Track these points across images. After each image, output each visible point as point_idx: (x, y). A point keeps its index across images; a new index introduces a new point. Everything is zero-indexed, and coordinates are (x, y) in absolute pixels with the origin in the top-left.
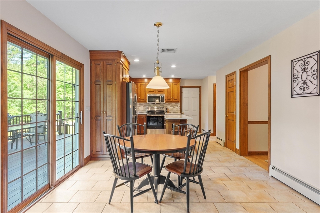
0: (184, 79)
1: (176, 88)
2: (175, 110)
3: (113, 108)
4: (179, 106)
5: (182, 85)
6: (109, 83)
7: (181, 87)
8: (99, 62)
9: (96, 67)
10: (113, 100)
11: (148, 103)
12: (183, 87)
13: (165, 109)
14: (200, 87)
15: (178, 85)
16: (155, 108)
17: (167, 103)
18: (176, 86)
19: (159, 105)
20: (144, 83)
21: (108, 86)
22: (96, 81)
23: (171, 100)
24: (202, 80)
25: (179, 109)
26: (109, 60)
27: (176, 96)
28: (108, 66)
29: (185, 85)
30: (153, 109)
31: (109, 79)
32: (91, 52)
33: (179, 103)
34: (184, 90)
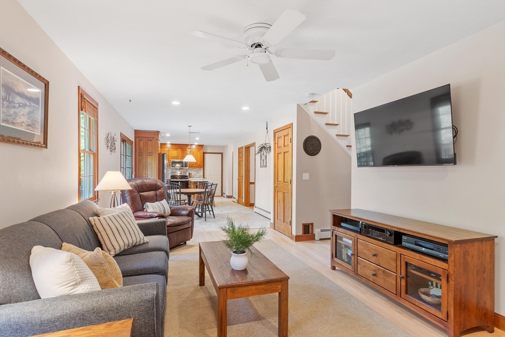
0: (207, 146)
1: (199, 154)
2: (198, 175)
3: (153, 172)
4: (202, 171)
5: (204, 151)
6: (150, 154)
7: (204, 153)
8: (142, 139)
9: (139, 142)
10: (153, 167)
11: (171, 168)
12: (206, 153)
13: (187, 174)
14: (222, 154)
15: (202, 151)
16: (178, 173)
17: (191, 169)
18: (199, 152)
19: (182, 170)
20: (167, 149)
21: (149, 157)
22: (139, 152)
23: (194, 166)
24: (224, 147)
25: (202, 174)
26: (150, 138)
27: (199, 162)
28: (149, 142)
29: (208, 152)
30: (176, 174)
31: (150, 151)
32: (136, 131)
33: (202, 168)
34: (206, 155)
